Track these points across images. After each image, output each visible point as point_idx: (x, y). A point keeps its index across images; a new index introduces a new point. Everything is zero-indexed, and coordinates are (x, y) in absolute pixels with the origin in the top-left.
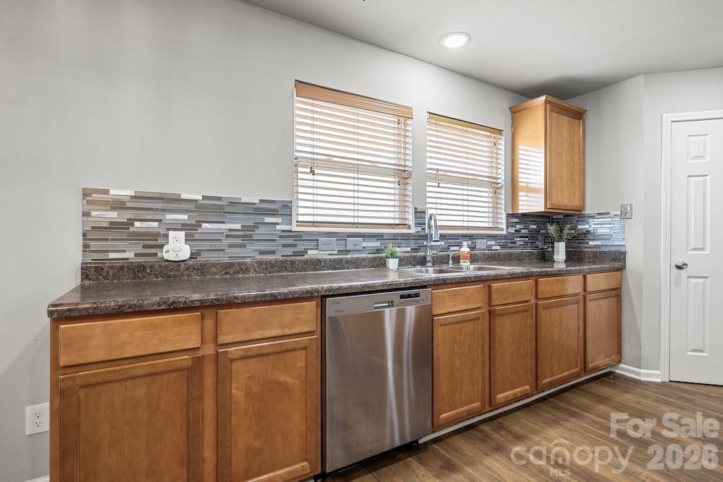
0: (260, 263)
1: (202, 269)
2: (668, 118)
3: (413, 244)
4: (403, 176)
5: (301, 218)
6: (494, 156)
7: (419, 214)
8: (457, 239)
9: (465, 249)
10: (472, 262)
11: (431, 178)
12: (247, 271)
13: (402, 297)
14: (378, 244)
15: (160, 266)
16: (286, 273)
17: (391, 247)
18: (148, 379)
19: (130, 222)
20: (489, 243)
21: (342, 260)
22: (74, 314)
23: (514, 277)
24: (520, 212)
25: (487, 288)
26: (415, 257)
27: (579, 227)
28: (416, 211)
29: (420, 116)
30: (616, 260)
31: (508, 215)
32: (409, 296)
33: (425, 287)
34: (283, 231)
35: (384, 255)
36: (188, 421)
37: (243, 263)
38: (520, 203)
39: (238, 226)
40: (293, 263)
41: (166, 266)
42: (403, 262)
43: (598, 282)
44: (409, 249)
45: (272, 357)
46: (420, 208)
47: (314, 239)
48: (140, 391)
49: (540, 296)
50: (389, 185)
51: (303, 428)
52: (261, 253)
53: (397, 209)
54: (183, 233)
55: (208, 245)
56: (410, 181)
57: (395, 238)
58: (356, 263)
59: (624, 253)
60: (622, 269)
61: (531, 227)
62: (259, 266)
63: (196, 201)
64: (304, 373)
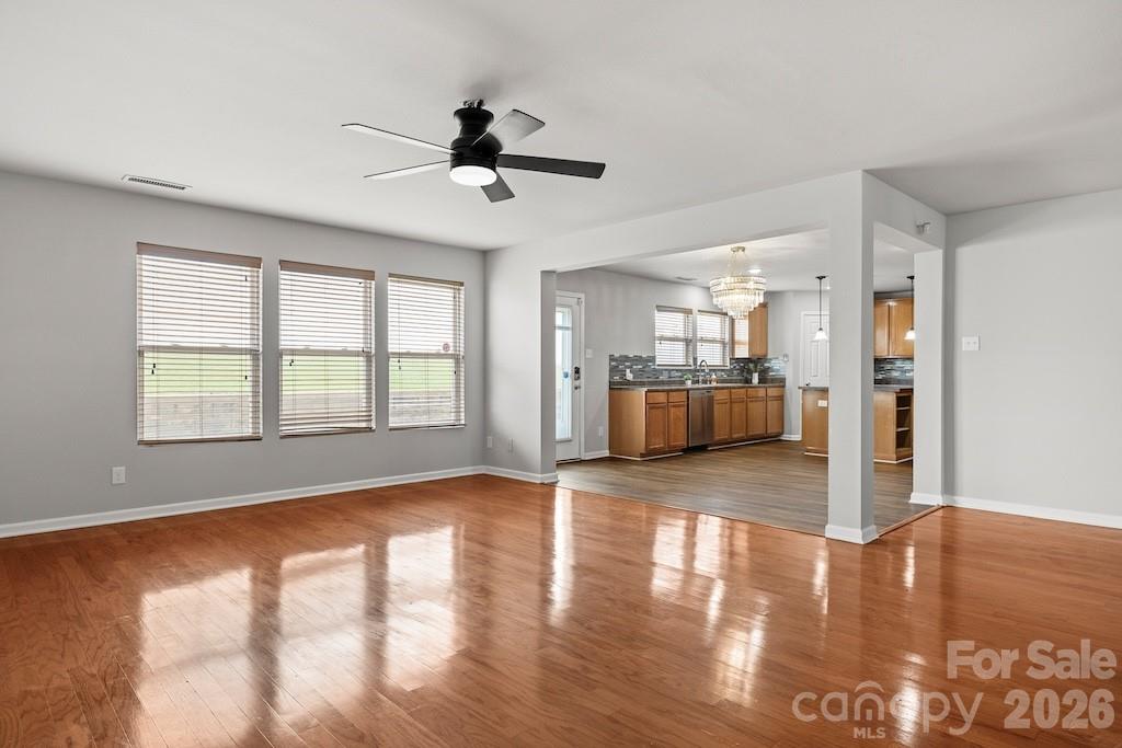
2: (803, 313)
3: (694, 374)
4: (688, 342)
5: (657, 363)
9: (714, 377)
10: (717, 383)
11: (699, 341)
14: (680, 374)
17: (686, 375)
20: (722, 374)
23: (739, 388)
24: (738, 357)
25: (730, 391)
26: (695, 380)
27: (765, 365)
28: (693, 358)
29: (695, 311)
30: (781, 382)
31: (730, 359)
35: (684, 378)
38: (736, 352)
39: (642, 367)
43: (772, 392)
46: (695, 357)
47: (662, 372)
49: (748, 397)
50: (681, 346)
51: (683, 431)
53: (685, 357)
54: (630, 369)
56: (690, 344)
57: (686, 371)
58: (674, 383)
59: (785, 379)
60: (784, 386)
61: (742, 365)
63: (630, 357)
64: (683, 414)
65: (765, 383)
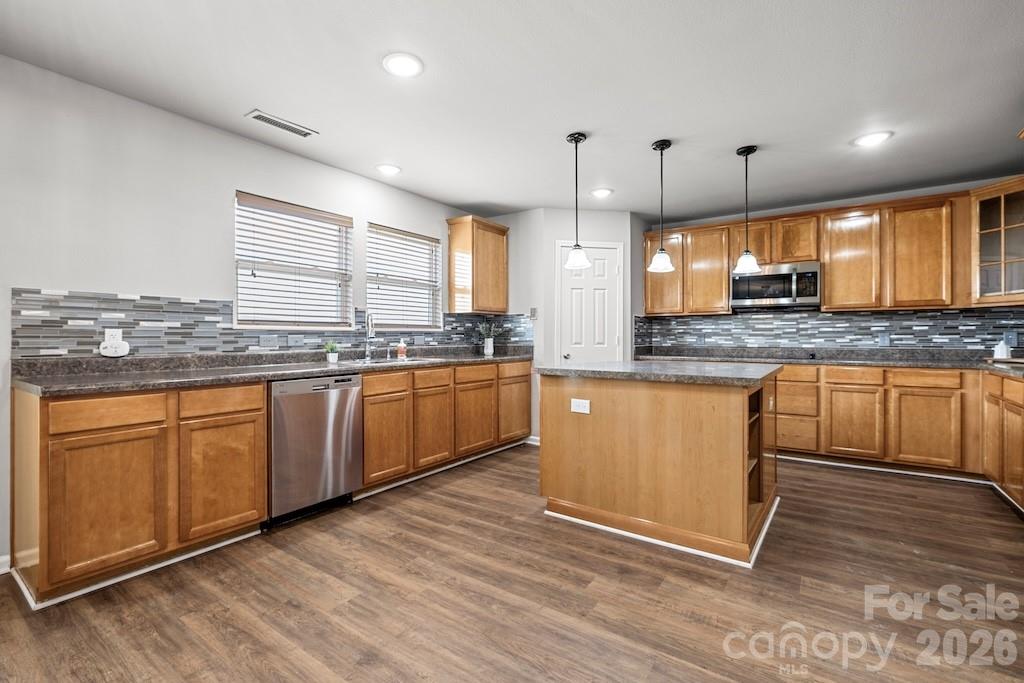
0: (200, 358)
1: (141, 365)
2: (559, 243)
3: (354, 341)
4: (344, 279)
5: (241, 317)
6: (433, 262)
7: (359, 313)
8: (396, 336)
9: (402, 345)
10: (408, 356)
11: (370, 279)
12: (188, 365)
13: (336, 381)
14: (319, 341)
15: (97, 362)
16: (226, 367)
17: (331, 343)
18: (121, 444)
19: (64, 321)
20: (426, 339)
21: (283, 355)
22: (63, 394)
24: (457, 312)
25: (411, 375)
26: (355, 352)
27: (505, 326)
28: (357, 311)
29: (360, 225)
30: (526, 353)
31: (445, 315)
32: (343, 381)
33: (357, 374)
34: (224, 329)
35: (325, 350)
36: (155, 477)
37: (183, 358)
38: (457, 304)
39: (178, 325)
40: (234, 358)
41: (103, 362)
42: (342, 356)
43: (513, 369)
44: (350, 345)
45: (225, 428)
46: (360, 308)
47: (256, 337)
48: (116, 453)
49: (457, 381)
50: (332, 287)
51: (252, 484)
52: (202, 349)
53: (339, 309)
54: (121, 331)
55: (145, 342)
56: (350, 284)
57: (335, 335)
58: (298, 358)
59: (533, 347)
60: (530, 360)
61: (467, 325)
62: (200, 361)
63: (134, 301)
64: (253, 441)
65: (505, 354)
